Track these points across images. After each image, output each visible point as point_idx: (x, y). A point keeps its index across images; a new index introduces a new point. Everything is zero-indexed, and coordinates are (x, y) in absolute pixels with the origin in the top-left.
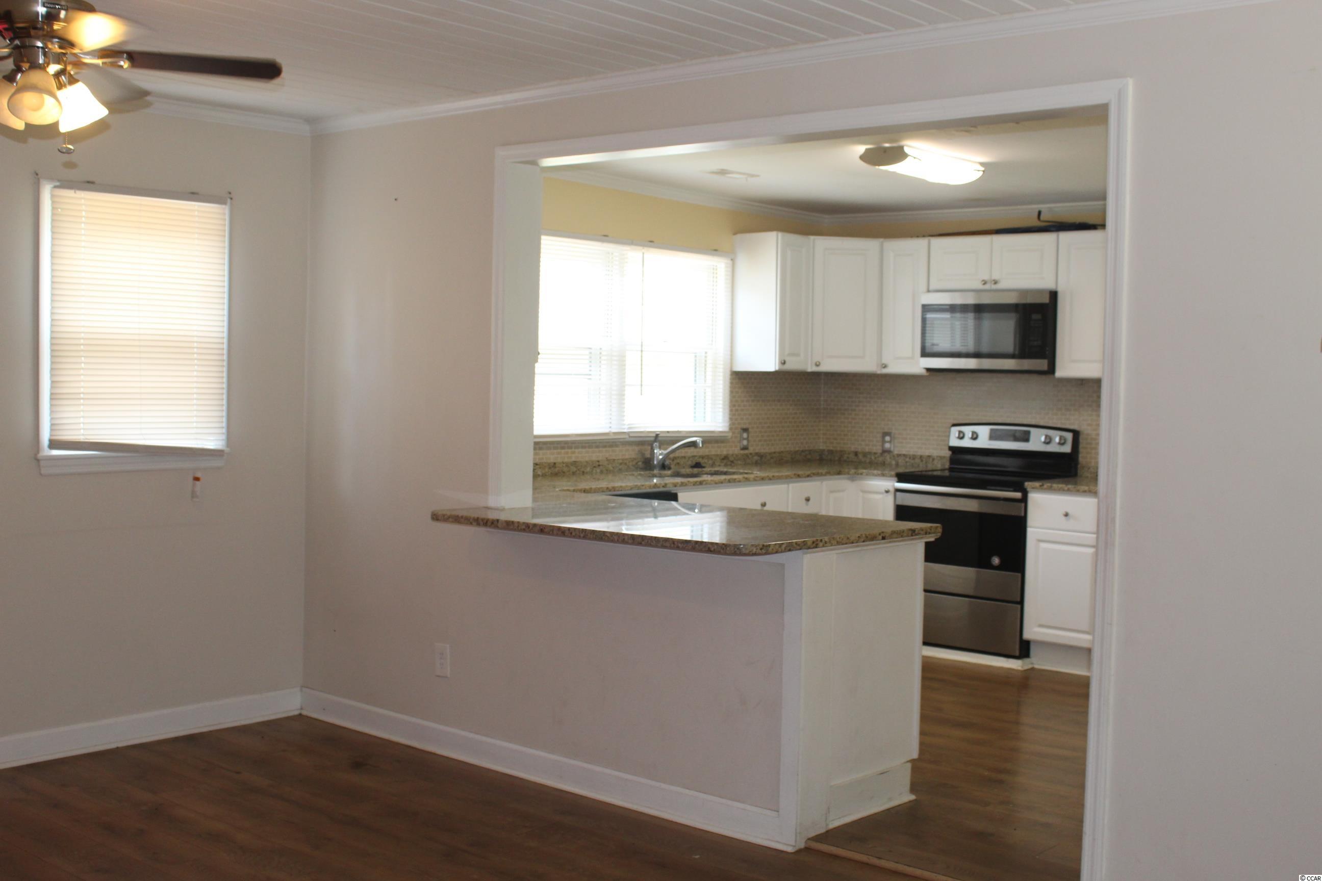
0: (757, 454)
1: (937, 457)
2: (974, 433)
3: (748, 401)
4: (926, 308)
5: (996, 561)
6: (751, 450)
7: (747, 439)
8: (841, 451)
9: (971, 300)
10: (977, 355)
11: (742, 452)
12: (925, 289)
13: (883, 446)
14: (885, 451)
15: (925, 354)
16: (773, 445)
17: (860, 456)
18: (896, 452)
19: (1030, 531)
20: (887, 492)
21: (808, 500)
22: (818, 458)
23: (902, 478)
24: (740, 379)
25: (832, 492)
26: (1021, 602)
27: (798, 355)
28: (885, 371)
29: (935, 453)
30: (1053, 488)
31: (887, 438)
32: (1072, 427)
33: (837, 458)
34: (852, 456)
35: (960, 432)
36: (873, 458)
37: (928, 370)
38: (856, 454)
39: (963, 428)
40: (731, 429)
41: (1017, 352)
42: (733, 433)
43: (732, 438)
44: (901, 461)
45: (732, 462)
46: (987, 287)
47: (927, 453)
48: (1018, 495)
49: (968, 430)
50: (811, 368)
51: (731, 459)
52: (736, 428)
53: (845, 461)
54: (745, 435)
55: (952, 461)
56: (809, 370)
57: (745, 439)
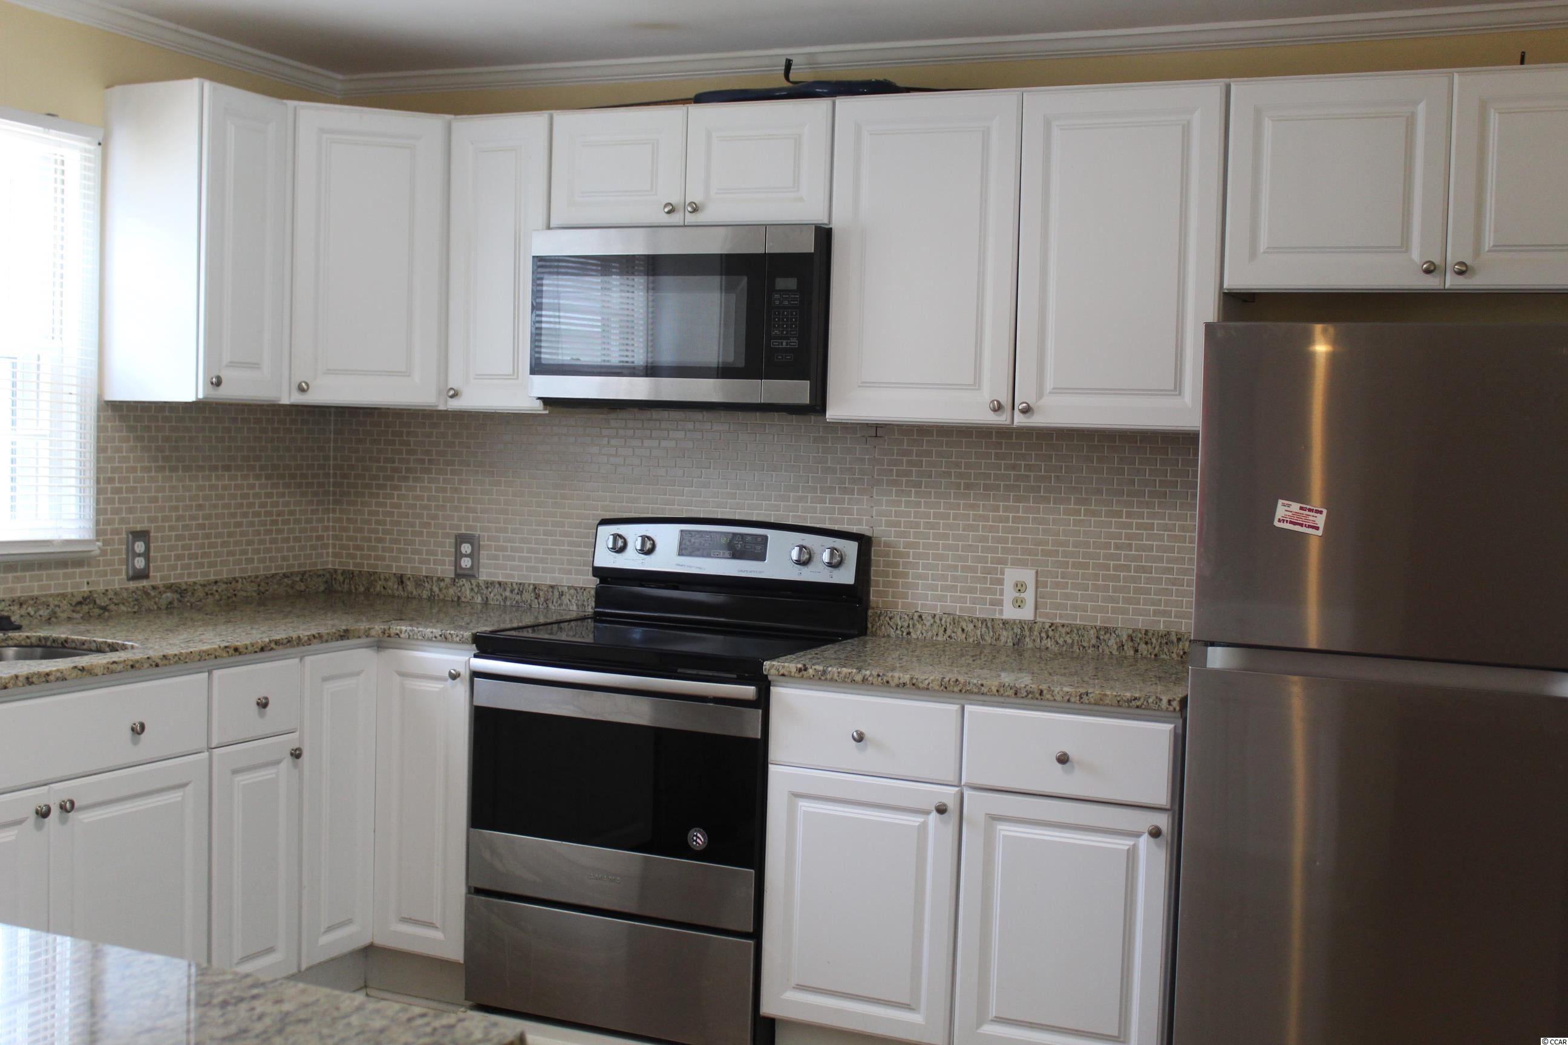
0: (170, 587)
1: (569, 588)
2: (645, 538)
3: (148, 470)
4: (545, 265)
5: (699, 839)
6: (157, 578)
7: (146, 554)
8: (370, 574)
9: (637, 245)
10: (651, 371)
11: (132, 585)
12: (541, 220)
13: (457, 564)
14: (461, 575)
15: (538, 368)
16: (212, 565)
17: (410, 586)
18: (483, 577)
19: (775, 772)
20: (454, 676)
21: (263, 704)
22: (322, 588)
23: (487, 646)
24: (122, 418)
25: (325, 679)
26: (756, 935)
27: (255, 366)
28: (455, 405)
29: (565, 580)
30: (829, 677)
31: (466, 548)
32: (854, 529)
33: (362, 589)
34: (392, 584)
35: (617, 537)
36: (436, 589)
37: (547, 402)
38: (401, 580)
39: (622, 529)
40: (99, 533)
41: (741, 363)
42: (106, 543)
43: (103, 553)
44: (494, 596)
45: (105, 609)
46: (676, 218)
47: (546, 579)
48: (748, 691)
49: (633, 533)
50: (289, 397)
51: (102, 601)
52: (116, 532)
53: (378, 595)
54: (140, 547)
55: (601, 597)
56: (285, 401)
57: (139, 555)
